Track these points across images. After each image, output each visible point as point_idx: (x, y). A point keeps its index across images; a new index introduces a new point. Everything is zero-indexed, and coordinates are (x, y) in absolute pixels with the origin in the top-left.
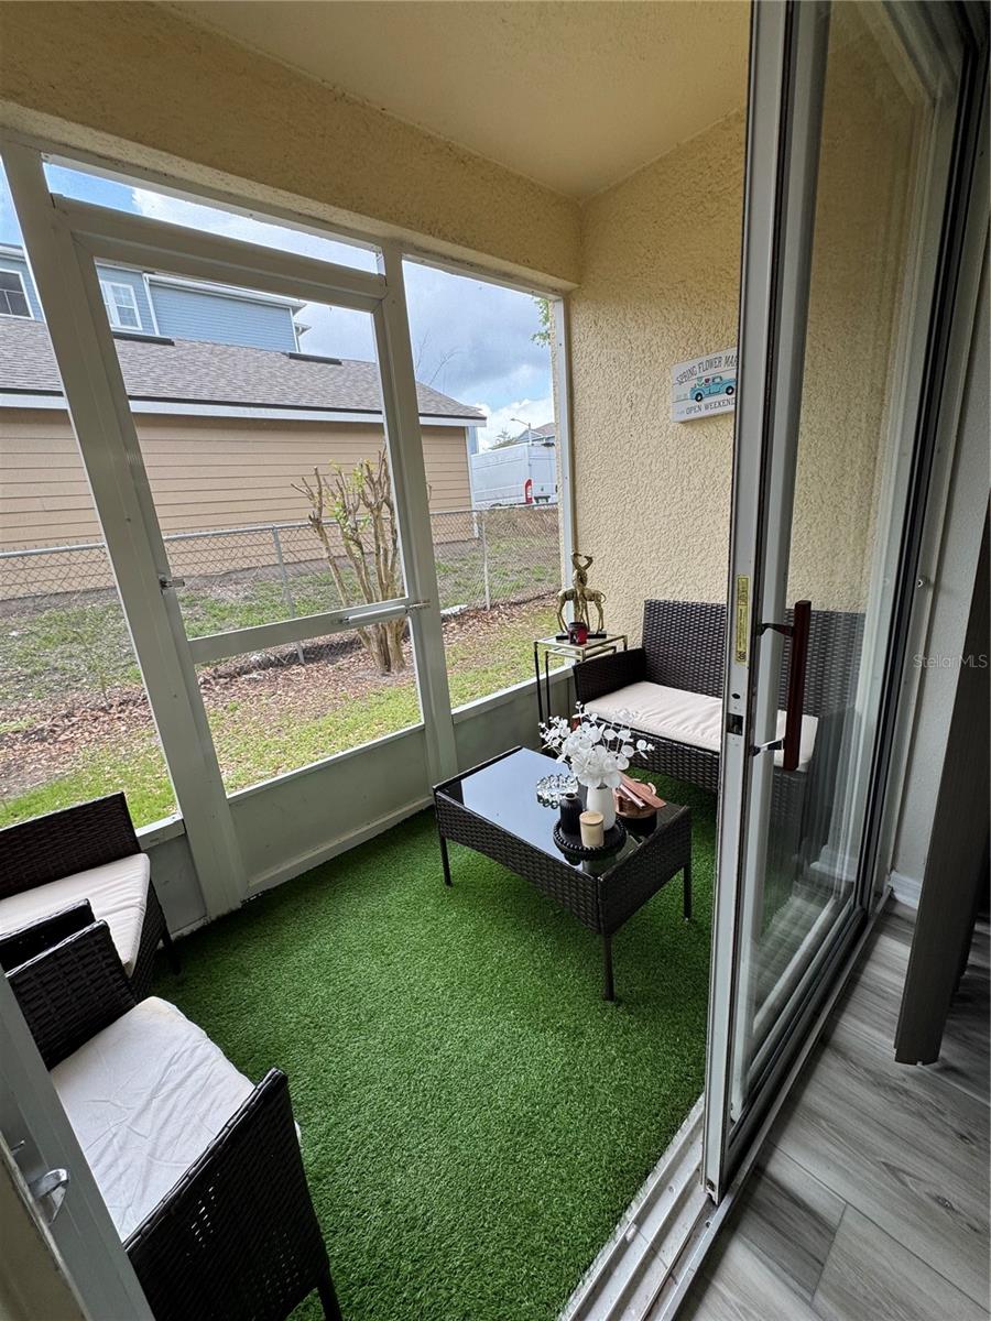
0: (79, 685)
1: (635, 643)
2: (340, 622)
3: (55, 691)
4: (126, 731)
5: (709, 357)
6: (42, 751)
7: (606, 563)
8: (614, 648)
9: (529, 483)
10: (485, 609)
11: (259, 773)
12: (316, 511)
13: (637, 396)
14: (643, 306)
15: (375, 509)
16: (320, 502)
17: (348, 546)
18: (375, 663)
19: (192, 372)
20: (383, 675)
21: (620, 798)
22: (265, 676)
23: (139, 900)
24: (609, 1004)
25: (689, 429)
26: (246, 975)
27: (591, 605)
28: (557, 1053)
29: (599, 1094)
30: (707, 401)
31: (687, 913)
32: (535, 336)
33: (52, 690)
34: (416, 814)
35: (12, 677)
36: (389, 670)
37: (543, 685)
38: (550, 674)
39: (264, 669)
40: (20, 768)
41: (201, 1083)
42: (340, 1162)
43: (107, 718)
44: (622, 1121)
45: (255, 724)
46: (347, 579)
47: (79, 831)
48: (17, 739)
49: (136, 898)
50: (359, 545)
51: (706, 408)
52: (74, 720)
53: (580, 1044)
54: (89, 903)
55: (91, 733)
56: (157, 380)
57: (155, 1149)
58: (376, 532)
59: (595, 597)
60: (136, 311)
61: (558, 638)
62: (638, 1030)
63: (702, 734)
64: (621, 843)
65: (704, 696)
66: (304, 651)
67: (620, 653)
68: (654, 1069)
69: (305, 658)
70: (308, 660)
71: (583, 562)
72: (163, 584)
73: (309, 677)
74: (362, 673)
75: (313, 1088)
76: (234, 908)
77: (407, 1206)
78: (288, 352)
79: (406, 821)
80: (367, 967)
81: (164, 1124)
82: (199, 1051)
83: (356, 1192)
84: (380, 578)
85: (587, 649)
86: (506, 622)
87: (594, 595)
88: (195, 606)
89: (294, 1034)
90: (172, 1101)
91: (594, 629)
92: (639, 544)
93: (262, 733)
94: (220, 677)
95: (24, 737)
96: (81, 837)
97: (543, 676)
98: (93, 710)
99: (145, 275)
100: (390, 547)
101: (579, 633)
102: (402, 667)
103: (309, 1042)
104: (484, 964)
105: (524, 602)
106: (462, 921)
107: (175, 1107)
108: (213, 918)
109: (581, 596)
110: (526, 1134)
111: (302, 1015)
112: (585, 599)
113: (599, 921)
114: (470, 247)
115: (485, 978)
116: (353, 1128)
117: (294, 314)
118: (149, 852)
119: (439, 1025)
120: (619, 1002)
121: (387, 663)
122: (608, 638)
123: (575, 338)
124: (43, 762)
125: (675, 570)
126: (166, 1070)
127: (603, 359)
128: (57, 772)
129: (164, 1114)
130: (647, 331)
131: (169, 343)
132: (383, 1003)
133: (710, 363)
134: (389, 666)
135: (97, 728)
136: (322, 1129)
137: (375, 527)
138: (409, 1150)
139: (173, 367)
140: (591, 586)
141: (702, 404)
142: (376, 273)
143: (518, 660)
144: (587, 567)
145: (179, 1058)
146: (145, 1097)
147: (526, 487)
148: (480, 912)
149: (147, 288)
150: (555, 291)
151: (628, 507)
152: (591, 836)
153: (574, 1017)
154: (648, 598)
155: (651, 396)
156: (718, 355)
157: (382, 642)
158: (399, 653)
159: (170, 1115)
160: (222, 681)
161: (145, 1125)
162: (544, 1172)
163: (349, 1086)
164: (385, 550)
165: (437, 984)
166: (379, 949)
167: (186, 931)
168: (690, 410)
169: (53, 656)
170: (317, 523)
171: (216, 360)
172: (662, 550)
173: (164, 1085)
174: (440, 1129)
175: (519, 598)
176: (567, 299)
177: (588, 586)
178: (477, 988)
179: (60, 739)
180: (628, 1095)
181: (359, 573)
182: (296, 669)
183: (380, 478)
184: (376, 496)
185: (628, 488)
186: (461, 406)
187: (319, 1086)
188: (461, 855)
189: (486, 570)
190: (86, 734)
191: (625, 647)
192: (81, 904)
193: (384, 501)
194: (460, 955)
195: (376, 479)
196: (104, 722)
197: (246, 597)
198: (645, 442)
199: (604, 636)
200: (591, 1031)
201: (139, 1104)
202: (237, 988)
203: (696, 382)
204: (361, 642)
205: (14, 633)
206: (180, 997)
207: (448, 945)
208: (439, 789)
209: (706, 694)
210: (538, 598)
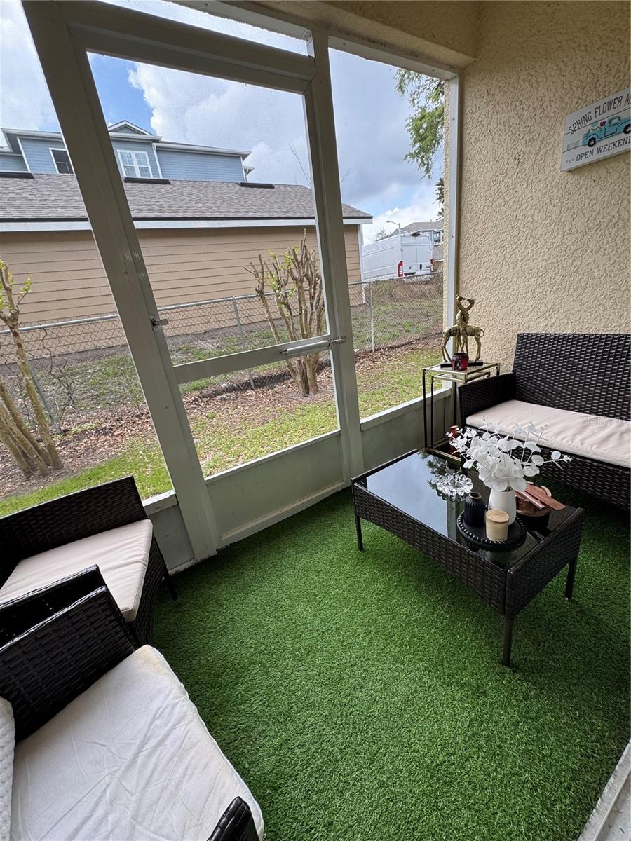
0: (125, 402)
1: (507, 369)
2: (280, 354)
3: (112, 405)
4: (151, 430)
5: (606, 100)
6: (106, 441)
7: (484, 305)
8: (489, 373)
9: (401, 264)
10: (371, 351)
11: (228, 459)
12: (260, 285)
13: (524, 153)
14: (537, 65)
15: (299, 282)
16: (263, 279)
17: (281, 309)
18: (299, 388)
19: (181, 200)
20: (305, 396)
21: (517, 498)
22: (230, 396)
23: (142, 557)
24: (507, 669)
25: (576, 177)
26: (221, 605)
27: (471, 340)
28: (464, 709)
29: (508, 754)
30: (600, 144)
31: (568, 593)
32: (407, 156)
33: (110, 405)
34: (334, 494)
35: (89, 397)
36: (308, 393)
37: (428, 402)
38: (435, 393)
39: (229, 392)
40: (94, 450)
41: (178, 744)
42: (291, 776)
43: (140, 422)
44: (534, 787)
45: (225, 427)
46: (280, 333)
47: (105, 502)
48: (92, 433)
49: (141, 555)
50: (288, 307)
51: (600, 151)
52: (122, 422)
53: (485, 703)
54: (98, 568)
55: (132, 430)
56: (161, 207)
57: (137, 810)
58: (299, 298)
59: (476, 333)
60: (150, 168)
61: (443, 366)
62: (537, 697)
63: (582, 444)
64: (522, 539)
65: (572, 412)
66: (254, 381)
67: (494, 378)
68: (558, 739)
69: (255, 385)
70: (257, 387)
71: (465, 304)
72: (153, 323)
73: (257, 397)
74: (291, 395)
75: (268, 706)
76: (212, 555)
77: (347, 831)
78: (240, 182)
79: (326, 499)
80: (304, 610)
81: (147, 784)
82: (177, 709)
83: (304, 807)
84: (303, 331)
85: (469, 374)
86: (386, 360)
87: (474, 331)
88: (188, 353)
89: (254, 657)
90: (154, 760)
91: (472, 358)
92: (516, 287)
93: (229, 433)
94: (204, 397)
95: (96, 432)
96: (107, 507)
97: (428, 395)
98: (132, 417)
99: (154, 144)
100: (309, 309)
101: (461, 361)
102: (317, 391)
103: (265, 666)
104: (394, 619)
105: (398, 347)
106: (374, 580)
107: (156, 766)
108: (199, 560)
109: (462, 331)
110: (445, 783)
111: (259, 642)
112: (466, 334)
113: (504, 604)
114: (385, 24)
115: (396, 630)
116: (300, 746)
117: (243, 160)
118: (153, 518)
119: (362, 667)
120: (515, 668)
121: (307, 388)
122: (484, 366)
123: (467, 110)
124: (106, 447)
125: (549, 307)
126: (151, 723)
127: (493, 125)
128: (113, 453)
129: (147, 772)
130: (540, 89)
131: (167, 182)
132: (317, 640)
133: (608, 106)
134: (308, 390)
135: (135, 428)
136: (276, 742)
137: (299, 294)
138: (345, 776)
139: (170, 198)
140: (472, 323)
141: (595, 148)
142: (307, 55)
143: (396, 386)
144: (469, 308)
145: (162, 713)
146: (133, 749)
147: (399, 266)
148: (387, 575)
149: (155, 152)
150: (452, 68)
151: (508, 255)
152: (495, 531)
153: (475, 677)
154: (519, 333)
155: (539, 150)
156: (617, 95)
157: (304, 374)
158: (315, 382)
159: (151, 777)
160: (205, 399)
161: (131, 782)
162: (466, 825)
163: (295, 708)
164: (306, 311)
165: (358, 630)
166: (312, 596)
167: (181, 568)
168: (580, 157)
169: (110, 384)
170: (260, 293)
171: (196, 191)
172: (538, 290)
173: (148, 740)
174: (369, 761)
175: (395, 343)
176: (463, 76)
177: (469, 324)
178: (390, 639)
179: (115, 434)
180: (536, 761)
181: (289, 327)
182: (249, 392)
183: (302, 260)
184: (299, 273)
185: (509, 239)
186: (354, 210)
187: (273, 704)
188: (369, 528)
189: (372, 325)
190: (129, 431)
191: (498, 373)
192: (92, 569)
193: (305, 276)
194: (374, 608)
195: (299, 260)
196: (139, 424)
197: (218, 347)
198: (529, 195)
199: (481, 364)
200: (492, 692)
201: (129, 755)
202: (214, 615)
203: (590, 127)
204: (289, 375)
205: (90, 371)
206: (177, 616)
207: (365, 599)
208: (356, 480)
209: (573, 410)
210: (408, 343)
